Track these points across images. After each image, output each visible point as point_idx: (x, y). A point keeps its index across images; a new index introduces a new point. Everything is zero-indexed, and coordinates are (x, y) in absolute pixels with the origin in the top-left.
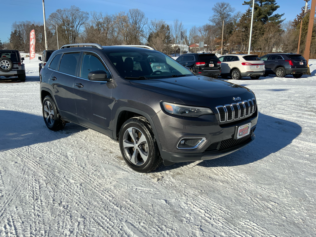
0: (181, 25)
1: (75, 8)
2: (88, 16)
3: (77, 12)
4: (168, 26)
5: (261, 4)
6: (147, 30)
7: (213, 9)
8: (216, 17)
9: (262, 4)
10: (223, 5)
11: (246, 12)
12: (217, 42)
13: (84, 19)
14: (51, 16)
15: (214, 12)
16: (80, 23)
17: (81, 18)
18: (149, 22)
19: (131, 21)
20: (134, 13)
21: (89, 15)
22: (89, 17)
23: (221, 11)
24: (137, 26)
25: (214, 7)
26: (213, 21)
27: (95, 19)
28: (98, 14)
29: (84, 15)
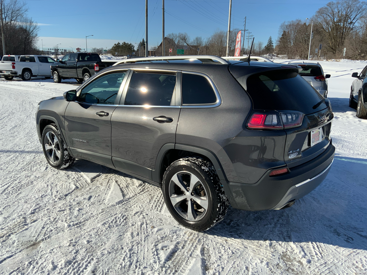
3: (354, 3)
13: (364, 12)
17: (359, 10)
29: (364, 7)
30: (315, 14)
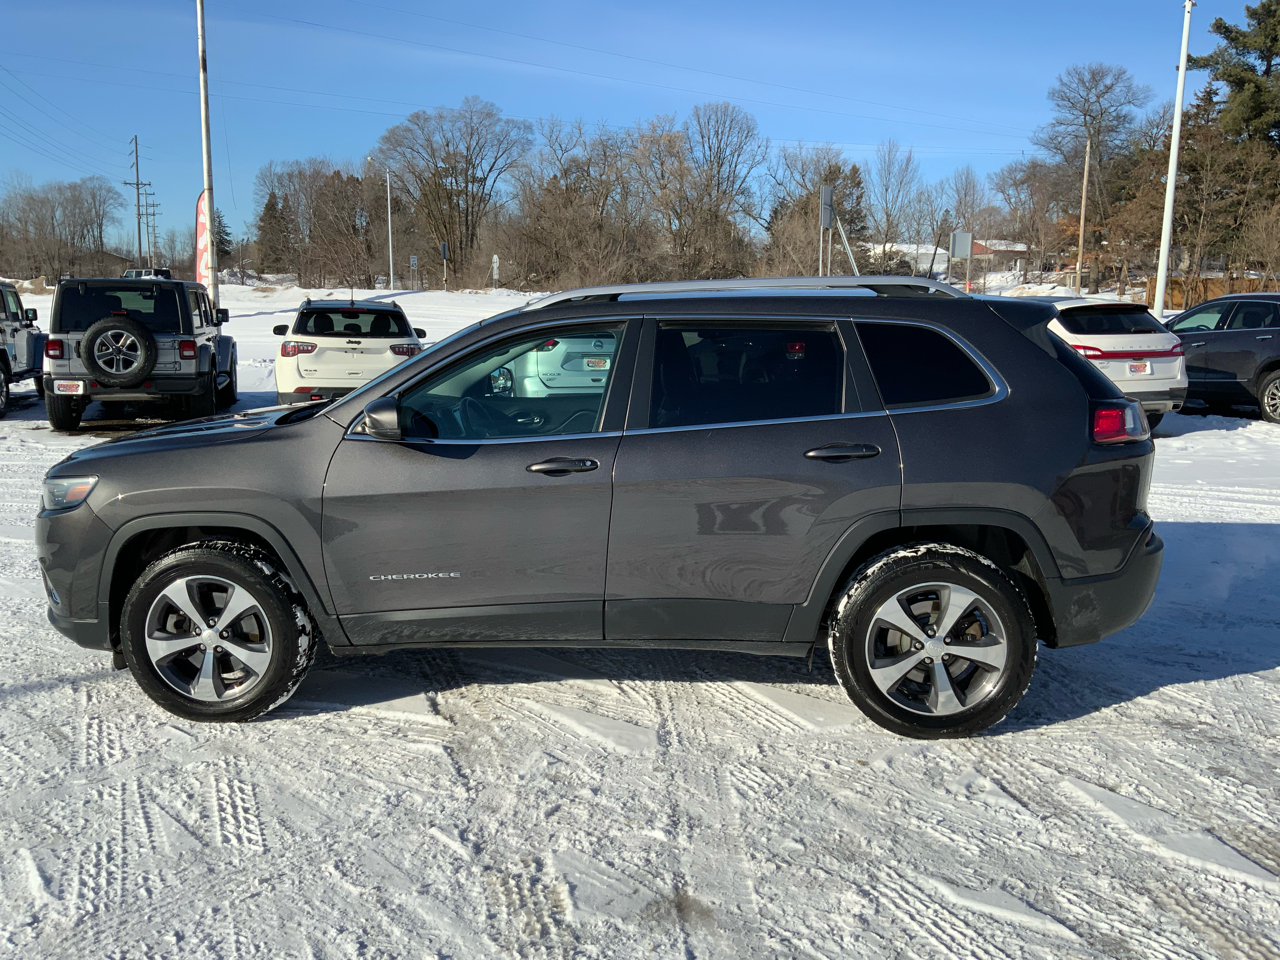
0: (907, 165)
1: (479, 107)
2: (530, 137)
3: (486, 122)
4: (855, 170)
5: (1269, 66)
6: (767, 188)
7: (1052, 94)
8: (1063, 126)
9: (1273, 63)
10: (1097, 76)
11: (1195, 102)
12: (1069, 233)
13: (515, 152)
14: (386, 139)
15: (1059, 106)
16: (500, 163)
17: (503, 143)
18: (774, 153)
19: (698, 154)
20: (712, 123)
21: (532, 133)
22: (535, 139)
23: (1087, 100)
24: (725, 169)
25: (1057, 85)
26: (1053, 144)
27: (557, 147)
28: (567, 129)
29: (513, 135)
30: (377, 145)
